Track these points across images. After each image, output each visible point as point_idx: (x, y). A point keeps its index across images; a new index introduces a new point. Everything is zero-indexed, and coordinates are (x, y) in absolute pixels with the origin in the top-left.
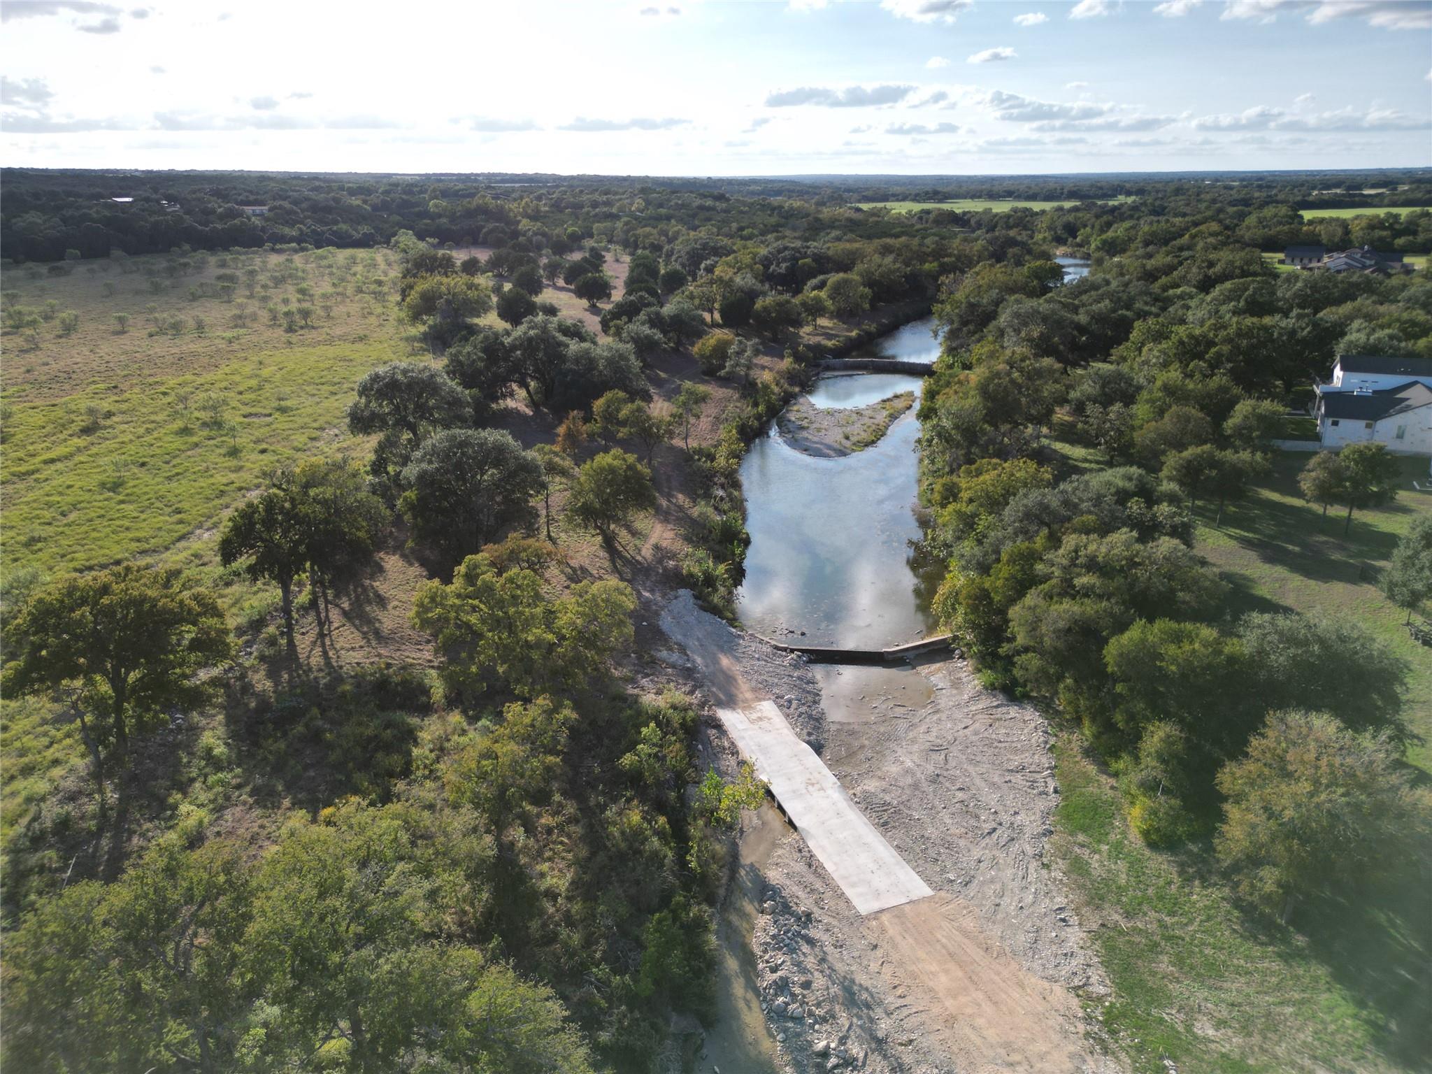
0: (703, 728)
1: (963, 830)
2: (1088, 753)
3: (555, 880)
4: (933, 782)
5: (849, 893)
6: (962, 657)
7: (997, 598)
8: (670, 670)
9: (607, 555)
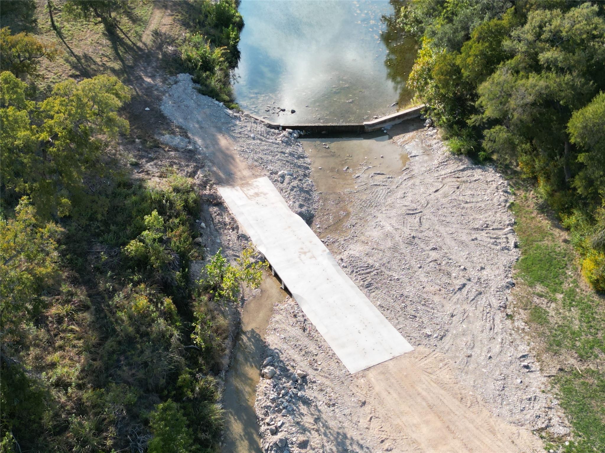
0: (205, 207)
1: (438, 288)
2: (542, 209)
3: (65, 370)
4: (410, 243)
5: (340, 353)
6: (432, 125)
7: (465, 73)
8: (172, 153)
9: (109, 43)
